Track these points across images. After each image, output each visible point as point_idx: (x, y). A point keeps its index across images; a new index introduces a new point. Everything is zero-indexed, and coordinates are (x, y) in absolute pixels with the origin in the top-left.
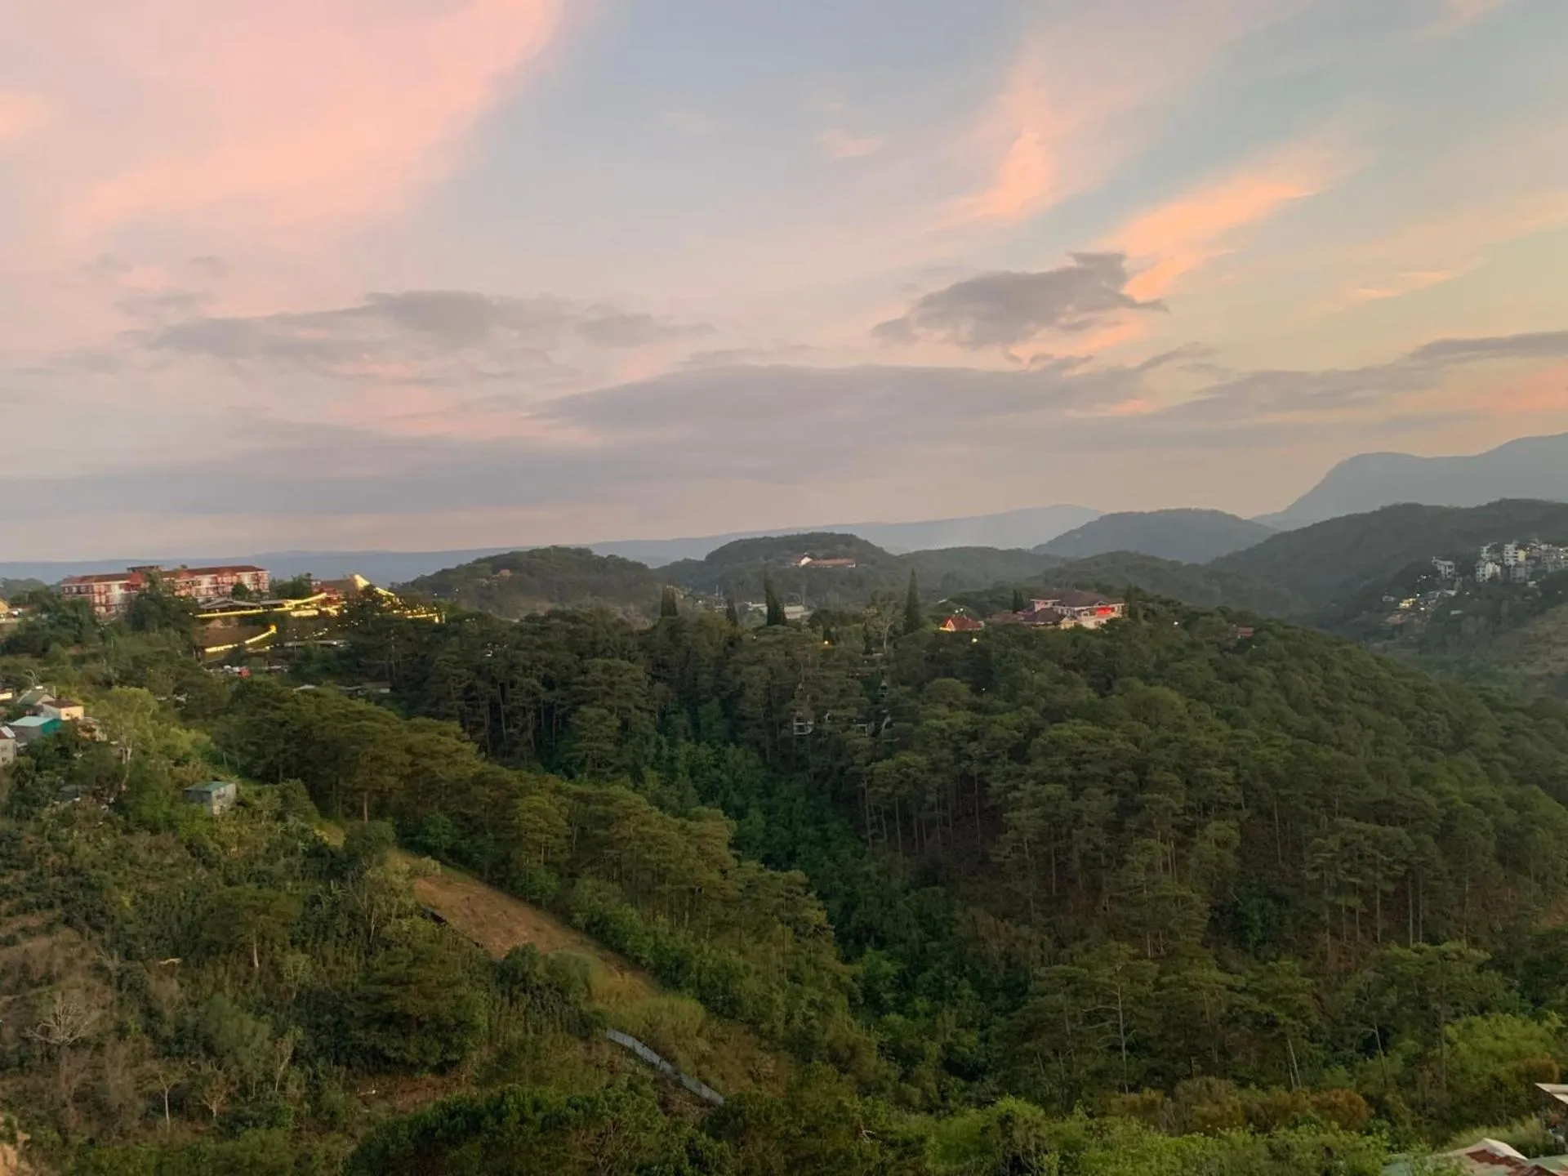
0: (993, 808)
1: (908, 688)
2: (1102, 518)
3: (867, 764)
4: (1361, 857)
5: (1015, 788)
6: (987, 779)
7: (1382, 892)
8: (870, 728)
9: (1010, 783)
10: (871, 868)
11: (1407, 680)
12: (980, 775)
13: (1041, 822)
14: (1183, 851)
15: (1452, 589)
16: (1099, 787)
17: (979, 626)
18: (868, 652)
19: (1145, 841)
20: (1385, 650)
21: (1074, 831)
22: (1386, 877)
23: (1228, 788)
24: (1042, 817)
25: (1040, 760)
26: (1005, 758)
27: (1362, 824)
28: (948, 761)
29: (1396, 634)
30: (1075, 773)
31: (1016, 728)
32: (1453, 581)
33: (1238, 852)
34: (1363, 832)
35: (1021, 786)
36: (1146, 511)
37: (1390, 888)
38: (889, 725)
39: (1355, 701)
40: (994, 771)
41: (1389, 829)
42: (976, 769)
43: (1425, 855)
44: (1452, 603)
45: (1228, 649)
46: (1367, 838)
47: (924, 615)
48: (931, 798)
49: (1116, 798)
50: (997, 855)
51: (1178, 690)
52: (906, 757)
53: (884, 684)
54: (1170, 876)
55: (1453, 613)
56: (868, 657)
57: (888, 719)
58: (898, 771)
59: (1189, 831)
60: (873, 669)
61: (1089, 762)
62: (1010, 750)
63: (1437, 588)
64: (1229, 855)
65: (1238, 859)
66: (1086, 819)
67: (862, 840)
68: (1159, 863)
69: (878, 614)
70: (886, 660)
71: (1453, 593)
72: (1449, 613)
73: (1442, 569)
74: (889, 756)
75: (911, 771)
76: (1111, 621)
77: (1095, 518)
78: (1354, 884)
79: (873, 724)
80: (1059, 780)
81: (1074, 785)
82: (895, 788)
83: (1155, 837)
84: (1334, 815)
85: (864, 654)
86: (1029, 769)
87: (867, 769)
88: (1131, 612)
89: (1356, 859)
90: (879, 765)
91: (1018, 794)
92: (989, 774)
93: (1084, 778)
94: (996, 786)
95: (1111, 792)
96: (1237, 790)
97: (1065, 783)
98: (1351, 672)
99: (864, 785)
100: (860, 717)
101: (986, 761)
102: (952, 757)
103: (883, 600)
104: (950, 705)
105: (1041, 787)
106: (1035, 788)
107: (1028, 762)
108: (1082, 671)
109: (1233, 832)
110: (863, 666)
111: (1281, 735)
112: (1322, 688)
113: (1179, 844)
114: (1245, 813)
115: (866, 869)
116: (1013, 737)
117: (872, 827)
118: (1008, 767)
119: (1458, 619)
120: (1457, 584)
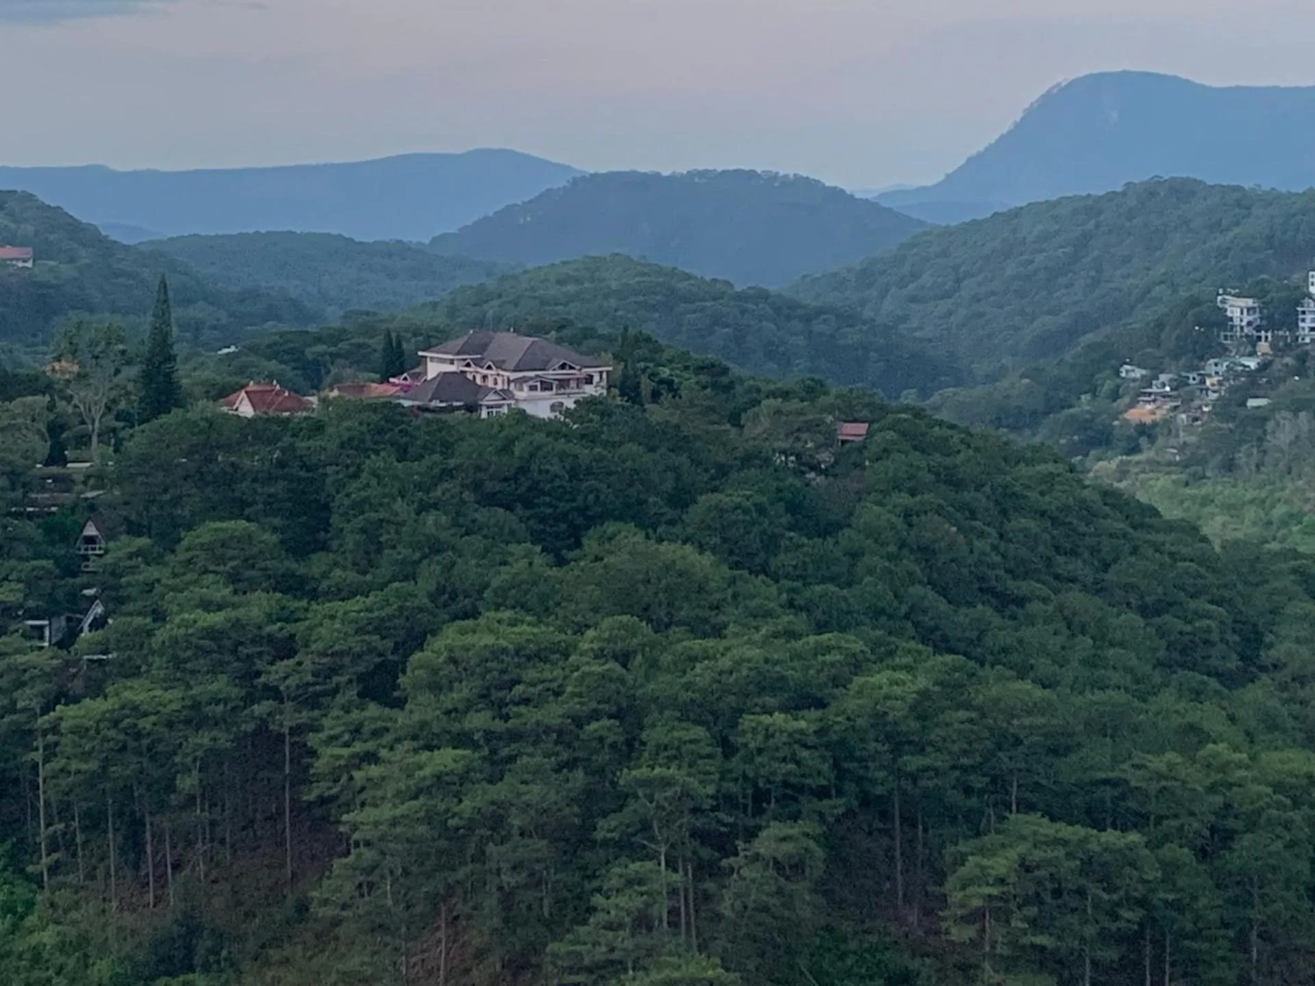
0: (323, 801)
1: (143, 541)
2: (575, 182)
3: (46, 709)
4: (1057, 893)
5: (371, 758)
6: (313, 740)
7: (1095, 964)
8: (52, 628)
9: (358, 747)
10: (48, 937)
11: (1160, 537)
12: (296, 730)
13: (422, 829)
14: (710, 886)
15: (1252, 354)
16: (547, 755)
17: (306, 407)
18: (56, 457)
19: (635, 867)
20: (1123, 473)
21: (491, 848)
22: (1104, 937)
23: (805, 754)
24: (428, 820)
25: (425, 697)
26: (352, 693)
27: (1060, 825)
28: (226, 701)
29: (1143, 441)
30: (499, 726)
31: (377, 630)
32: (1254, 341)
33: (822, 888)
34: (1065, 843)
35: (384, 753)
36: (666, 173)
37: (1110, 954)
38: (98, 624)
39: (1057, 577)
40: (326, 722)
41: (1110, 836)
42: (288, 718)
43: (1175, 889)
44: (1252, 383)
45: (815, 468)
46: (1069, 856)
47: (187, 375)
48: (187, 783)
49: (579, 778)
50: (325, 902)
51: (714, 550)
52: (136, 692)
53: (90, 531)
54: (682, 939)
55: (1252, 403)
56: (54, 469)
57: (98, 609)
58: (116, 723)
59: (723, 844)
60: (67, 498)
61: (526, 701)
62: (361, 678)
63: (1223, 352)
64: (801, 888)
65: (821, 900)
66: (516, 822)
67: (28, 878)
68: (661, 909)
69: (81, 377)
70: (98, 479)
71: (1252, 364)
72: (1243, 404)
73: (1237, 313)
74: (96, 690)
75: (145, 724)
76: (589, 404)
77: (561, 183)
78: (1043, 949)
79: (62, 622)
80: (462, 740)
81: (494, 752)
82: (106, 763)
83: (653, 857)
84: (1008, 807)
85: (47, 463)
86: (401, 719)
87: (43, 721)
88: (627, 388)
89: (1048, 899)
90: (72, 710)
91: (374, 771)
92: (318, 729)
93: (515, 736)
94: (328, 757)
95: (571, 765)
96: (823, 758)
97: (476, 746)
98: (1053, 520)
99: (38, 756)
100: (31, 603)
101: (312, 701)
102: (235, 692)
103: (93, 343)
104: (234, 578)
105: (425, 755)
106: (411, 759)
107: (400, 703)
108: (519, 508)
109: (812, 844)
110: (43, 489)
111: (912, 644)
112: (995, 548)
113: (705, 870)
114: (835, 806)
115: (34, 940)
116: (372, 650)
117: (53, 848)
118: (355, 715)
119: (1260, 418)
120: (1263, 347)
